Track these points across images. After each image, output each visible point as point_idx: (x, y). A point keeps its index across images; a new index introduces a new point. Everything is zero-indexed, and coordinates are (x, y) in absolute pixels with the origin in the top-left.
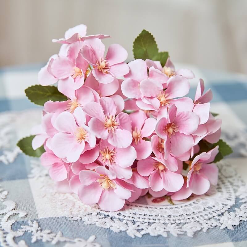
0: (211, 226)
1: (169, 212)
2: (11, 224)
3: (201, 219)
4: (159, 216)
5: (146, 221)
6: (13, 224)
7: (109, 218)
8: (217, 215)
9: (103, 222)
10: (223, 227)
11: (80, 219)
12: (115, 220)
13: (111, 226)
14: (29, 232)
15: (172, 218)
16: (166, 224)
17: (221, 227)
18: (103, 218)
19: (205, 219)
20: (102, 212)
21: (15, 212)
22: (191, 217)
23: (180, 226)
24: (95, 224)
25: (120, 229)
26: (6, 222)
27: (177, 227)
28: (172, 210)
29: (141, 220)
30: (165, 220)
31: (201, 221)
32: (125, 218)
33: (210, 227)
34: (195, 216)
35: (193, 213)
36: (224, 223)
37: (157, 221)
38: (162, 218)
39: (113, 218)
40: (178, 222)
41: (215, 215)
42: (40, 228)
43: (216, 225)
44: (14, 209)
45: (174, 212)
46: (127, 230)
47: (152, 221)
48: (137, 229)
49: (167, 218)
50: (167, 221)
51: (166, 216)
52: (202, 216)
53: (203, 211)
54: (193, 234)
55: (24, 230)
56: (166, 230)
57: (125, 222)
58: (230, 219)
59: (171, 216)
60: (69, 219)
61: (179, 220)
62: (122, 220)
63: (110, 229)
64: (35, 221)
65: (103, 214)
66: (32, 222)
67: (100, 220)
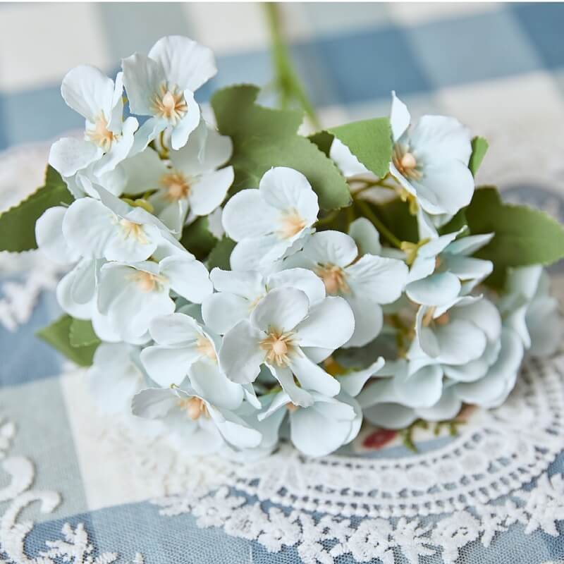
0: (503, 524)
1: (403, 480)
2: (23, 536)
3: (481, 503)
4: (379, 496)
5: (347, 512)
6: (27, 535)
7: (257, 504)
8: (520, 485)
9: (242, 521)
10: (531, 527)
11: (188, 510)
12: (272, 511)
13: (262, 532)
14: (65, 559)
15: (410, 500)
16: (393, 522)
17: (527, 525)
18: (242, 506)
19: (490, 502)
20: (240, 486)
21: (31, 496)
22: (454, 494)
23: (427, 529)
24: (222, 527)
25: (281, 542)
26: (13, 527)
27: (420, 531)
28: (411, 471)
29: (334, 510)
30: (391, 508)
31: (480, 510)
32: (298, 505)
33: (501, 529)
34: (464, 490)
35: (463, 480)
36: (535, 514)
37: (372, 513)
38: (385, 503)
39: (265, 506)
40: (423, 512)
41: (515, 485)
42: (91, 548)
43: (514, 521)
44: (30, 488)
45: (416, 478)
46: (299, 543)
47: (360, 512)
48: (322, 540)
49: (396, 502)
50: (397, 512)
51: (394, 492)
52: (483, 490)
53: (487, 474)
54: (456, 555)
55: (53, 554)
56: (392, 544)
57: (294, 515)
58: (552, 499)
59: (409, 494)
60: (162, 512)
61: (427, 505)
62: (286, 512)
63: (259, 542)
64: (80, 526)
65: (243, 494)
66: (73, 527)
67: (234, 514)
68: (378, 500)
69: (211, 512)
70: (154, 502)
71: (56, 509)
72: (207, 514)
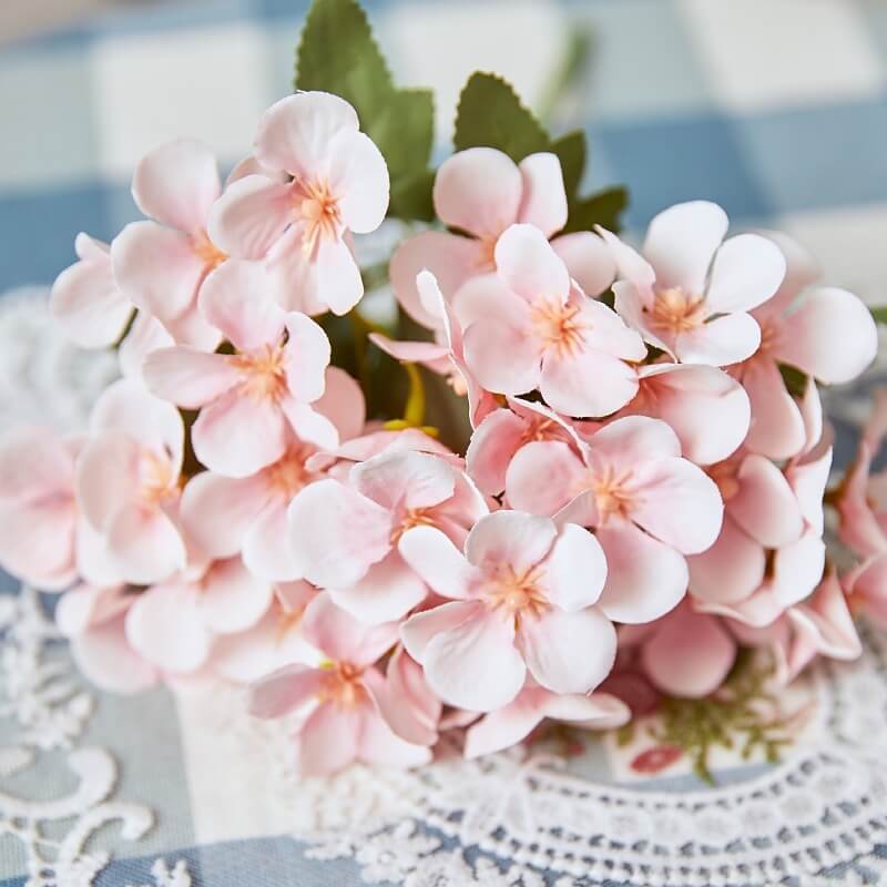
1: (690, 828)
2: (91, 875)
3: (808, 872)
4: (648, 851)
5: (597, 873)
6: (99, 874)
7: (458, 851)
8: (871, 848)
9: (432, 876)
11: (350, 853)
12: (481, 863)
15: (697, 861)
18: (434, 852)
19: (822, 872)
20: (434, 821)
21: (107, 812)
22: (767, 855)
24: (401, 883)
26: (77, 860)
28: (701, 815)
29: (577, 869)
30: (666, 871)
31: (806, 883)
32: (522, 856)
34: (783, 850)
35: (783, 834)
37: (637, 878)
38: (657, 862)
39: (470, 855)
40: (717, 881)
41: (864, 846)
44: (109, 798)
45: (709, 827)
47: (617, 875)
49: (675, 862)
50: (675, 879)
51: (673, 845)
52: (812, 852)
53: (821, 827)
57: (514, 873)
59: (696, 850)
60: (309, 854)
61: (723, 870)
62: (503, 866)
64: (181, 865)
65: (438, 833)
66: (171, 867)
67: (421, 864)
68: (647, 857)
69: (385, 858)
70: (298, 837)
71: (146, 836)
72: (379, 861)
